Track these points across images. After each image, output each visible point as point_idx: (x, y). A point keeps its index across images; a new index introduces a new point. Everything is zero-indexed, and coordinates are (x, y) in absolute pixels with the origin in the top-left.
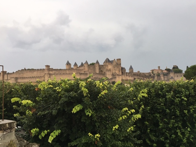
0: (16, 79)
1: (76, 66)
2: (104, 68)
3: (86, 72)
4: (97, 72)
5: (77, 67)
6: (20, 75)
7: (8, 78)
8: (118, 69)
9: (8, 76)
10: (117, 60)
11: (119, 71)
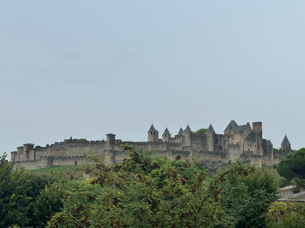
0: (51, 159)
1: (167, 136)
2: (224, 140)
3: (186, 150)
4: (209, 150)
5: (170, 138)
6: (59, 151)
7: (36, 157)
8: (256, 144)
9: (36, 153)
10: (254, 124)
11: (258, 148)
